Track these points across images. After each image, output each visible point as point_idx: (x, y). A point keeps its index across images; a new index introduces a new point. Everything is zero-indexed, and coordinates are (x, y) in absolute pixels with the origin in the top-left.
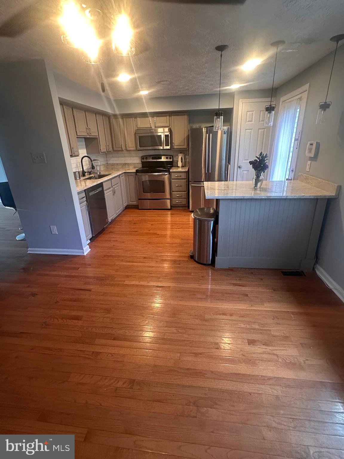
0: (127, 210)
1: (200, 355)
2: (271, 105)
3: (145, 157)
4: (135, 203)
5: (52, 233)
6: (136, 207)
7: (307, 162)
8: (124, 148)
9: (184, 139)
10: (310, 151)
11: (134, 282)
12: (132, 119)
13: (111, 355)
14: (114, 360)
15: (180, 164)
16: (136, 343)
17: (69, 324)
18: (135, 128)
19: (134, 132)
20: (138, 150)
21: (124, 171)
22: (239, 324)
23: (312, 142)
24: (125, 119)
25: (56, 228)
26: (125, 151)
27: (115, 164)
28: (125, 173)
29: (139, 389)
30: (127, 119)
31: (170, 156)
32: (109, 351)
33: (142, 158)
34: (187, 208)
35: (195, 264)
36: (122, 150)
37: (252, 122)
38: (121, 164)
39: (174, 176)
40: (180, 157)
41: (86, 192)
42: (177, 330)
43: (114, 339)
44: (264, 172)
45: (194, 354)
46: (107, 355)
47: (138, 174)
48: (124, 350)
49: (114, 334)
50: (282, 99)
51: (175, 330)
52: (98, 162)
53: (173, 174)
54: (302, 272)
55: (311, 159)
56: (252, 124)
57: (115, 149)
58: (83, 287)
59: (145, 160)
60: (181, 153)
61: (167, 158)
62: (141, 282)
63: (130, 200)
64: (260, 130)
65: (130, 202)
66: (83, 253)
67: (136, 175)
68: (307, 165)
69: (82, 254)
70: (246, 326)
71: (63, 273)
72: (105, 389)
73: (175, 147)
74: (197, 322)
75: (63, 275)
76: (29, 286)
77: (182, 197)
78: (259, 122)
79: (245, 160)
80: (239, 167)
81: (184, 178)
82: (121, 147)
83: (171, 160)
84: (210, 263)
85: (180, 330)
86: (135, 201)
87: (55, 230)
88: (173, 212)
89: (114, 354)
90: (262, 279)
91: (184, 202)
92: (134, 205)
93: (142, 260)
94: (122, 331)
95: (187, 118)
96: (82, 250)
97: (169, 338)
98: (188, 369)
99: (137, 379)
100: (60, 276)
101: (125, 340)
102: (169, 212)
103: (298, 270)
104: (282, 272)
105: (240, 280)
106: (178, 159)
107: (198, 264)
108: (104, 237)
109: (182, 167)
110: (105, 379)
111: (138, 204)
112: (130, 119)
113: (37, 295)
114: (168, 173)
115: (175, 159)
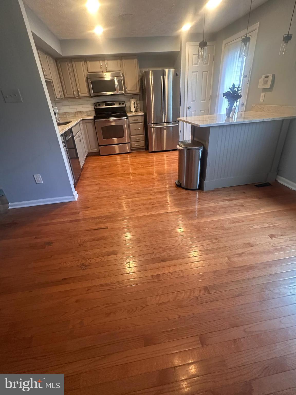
0: (88, 158)
1: (243, 255)
2: (246, 36)
3: (98, 104)
4: (95, 150)
5: (36, 183)
6: (98, 154)
7: (261, 94)
8: (76, 95)
9: (136, 83)
10: (265, 83)
11: (143, 213)
12: (81, 62)
13: (170, 274)
14: (176, 277)
15: (133, 109)
16: (186, 259)
17: (109, 260)
18: (86, 73)
19: (86, 77)
20: (92, 97)
21: (82, 119)
22: (254, 226)
23: (266, 75)
24: (74, 63)
25: (41, 177)
26: (77, 98)
27: (67, 113)
28: (83, 121)
29: (216, 292)
30: (76, 63)
31: (123, 101)
32: (167, 271)
33: (95, 105)
34: (145, 150)
35: (185, 191)
36: (75, 97)
37: (197, 65)
38: (73, 113)
39: (131, 120)
40: (132, 102)
41: (64, 136)
42: (210, 241)
43: (163, 261)
44: (237, 102)
45: (238, 255)
46: (167, 275)
47: (96, 120)
48: (179, 267)
49: (159, 257)
50: (224, 42)
51: (209, 241)
52: (56, 108)
53: (130, 118)
54: (268, 183)
55: (265, 90)
56: (197, 66)
57: (66, 96)
58: (97, 227)
59: (98, 107)
60: (133, 98)
61: (120, 104)
62: (150, 212)
63: (90, 148)
64: (204, 73)
65: (91, 150)
66: (74, 198)
67: (95, 121)
68: (260, 96)
69: (73, 200)
70: (260, 227)
71: (66, 220)
72: (188, 301)
73: (128, 92)
74: (221, 232)
75: (67, 221)
76: (36, 237)
77: (141, 140)
78: (203, 65)
79: (193, 101)
80: (188, 108)
81: (140, 121)
82: (73, 93)
83: (124, 106)
84: (198, 188)
85: (213, 241)
86: (95, 148)
87: (39, 179)
88: (134, 155)
89: (172, 272)
90: (245, 193)
91: (142, 144)
92: (94, 152)
93: (136, 195)
94: (165, 253)
95: (137, 62)
96: (73, 196)
97: (209, 248)
98: (242, 266)
99: (208, 285)
100: (64, 222)
101: (173, 259)
102: (129, 156)
103: (265, 182)
104: (256, 186)
105: (229, 196)
106: (130, 104)
107: (188, 191)
108: (83, 182)
109: (136, 111)
110: (181, 293)
111: (99, 151)
112: (79, 62)
113: (52, 243)
114: (126, 118)
115: (127, 105)
